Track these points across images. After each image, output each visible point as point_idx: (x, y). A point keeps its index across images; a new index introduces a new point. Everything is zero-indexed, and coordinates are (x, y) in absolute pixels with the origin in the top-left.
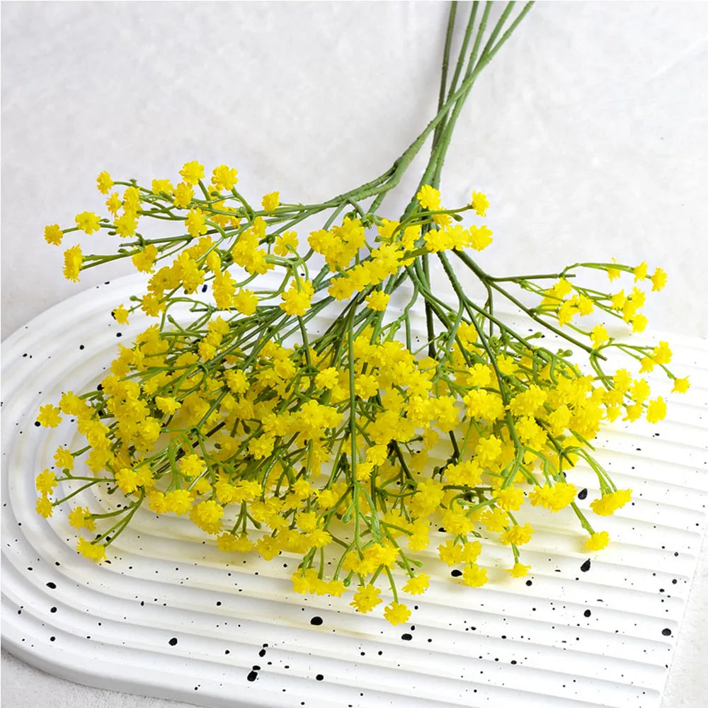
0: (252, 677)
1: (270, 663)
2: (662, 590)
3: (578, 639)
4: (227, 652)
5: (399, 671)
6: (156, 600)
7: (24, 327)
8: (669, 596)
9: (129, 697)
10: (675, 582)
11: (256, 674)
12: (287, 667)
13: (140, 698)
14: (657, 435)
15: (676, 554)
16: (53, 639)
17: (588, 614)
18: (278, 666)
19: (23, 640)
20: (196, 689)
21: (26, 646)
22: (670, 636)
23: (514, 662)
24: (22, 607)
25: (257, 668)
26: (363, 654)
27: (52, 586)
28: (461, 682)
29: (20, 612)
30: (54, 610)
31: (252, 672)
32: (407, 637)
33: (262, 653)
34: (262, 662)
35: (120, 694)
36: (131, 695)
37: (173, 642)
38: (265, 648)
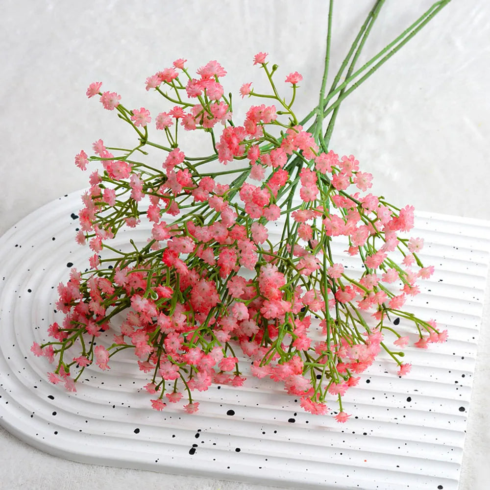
0: (192, 452)
1: (203, 442)
2: (456, 382)
3: (404, 416)
4: (174, 436)
5: (290, 443)
6: (123, 404)
7: (14, 227)
8: (461, 386)
9: (110, 469)
10: (463, 376)
11: (195, 449)
12: (215, 444)
13: (117, 469)
14: (441, 280)
15: (463, 358)
16: (56, 433)
17: (409, 399)
18: (208, 443)
19: (37, 434)
20: (156, 461)
21: (39, 438)
22: (464, 412)
23: (365, 434)
24: (34, 413)
25: (195, 445)
26: (264, 433)
27: (51, 397)
28: (332, 448)
29: (32, 416)
30: (54, 414)
31: (192, 448)
32: (292, 421)
33: (197, 436)
34: (197, 441)
35: (104, 467)
36: (112, 467)
37: (137, 431)
38: (199, 433)
